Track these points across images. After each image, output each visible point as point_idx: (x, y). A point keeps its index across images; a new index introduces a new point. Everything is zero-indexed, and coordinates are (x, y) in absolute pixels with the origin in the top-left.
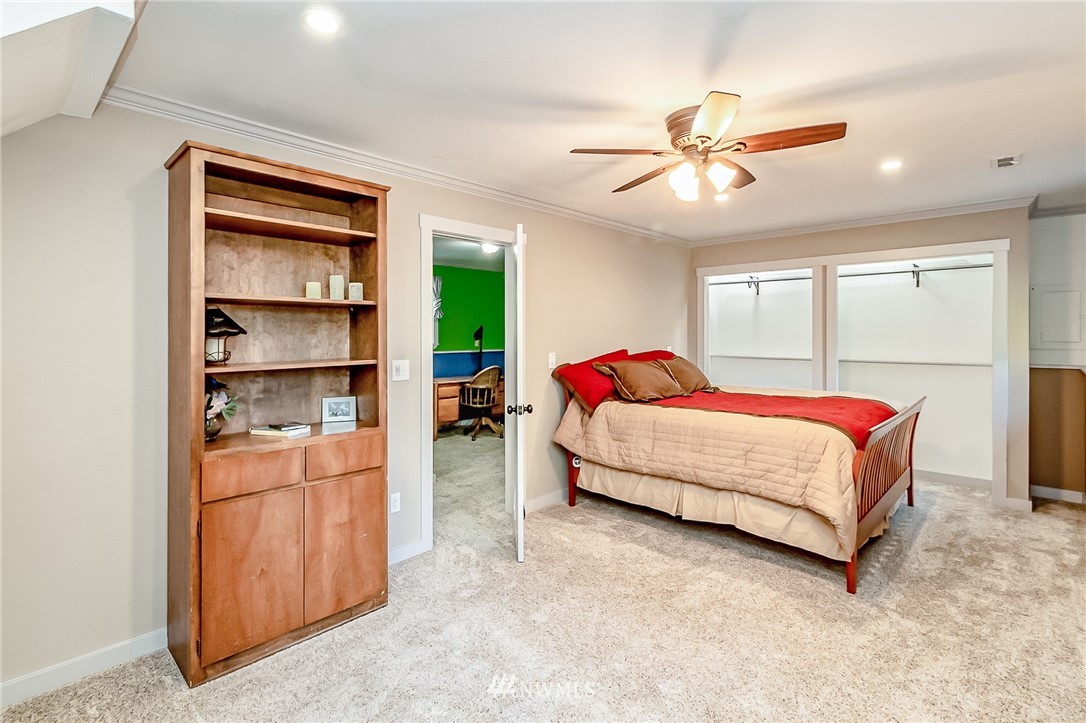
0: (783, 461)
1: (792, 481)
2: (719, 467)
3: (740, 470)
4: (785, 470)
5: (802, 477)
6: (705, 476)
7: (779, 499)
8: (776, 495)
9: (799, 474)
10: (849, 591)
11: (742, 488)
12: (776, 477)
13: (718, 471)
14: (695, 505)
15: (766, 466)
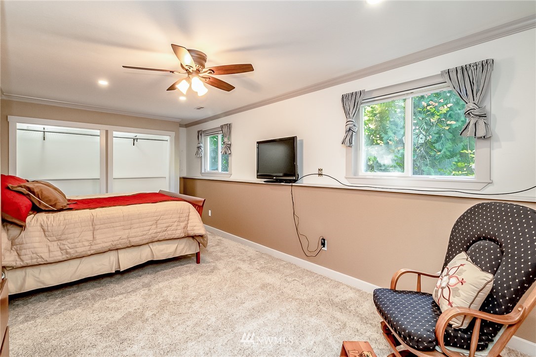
0: (175, 220)
1: (179, 227)
2: (144, 232)
3: (155, 231)
4: (176, 224)
5: (183, 225)
6: (135, 240)
7: (175, 237)
8: (173, 236)
9: (181, 224)
10: (197, 263)
11: (156, 239)
12: (173, 228)
13: (144, 235)
14: (128, 260)
15: (167, 225)
